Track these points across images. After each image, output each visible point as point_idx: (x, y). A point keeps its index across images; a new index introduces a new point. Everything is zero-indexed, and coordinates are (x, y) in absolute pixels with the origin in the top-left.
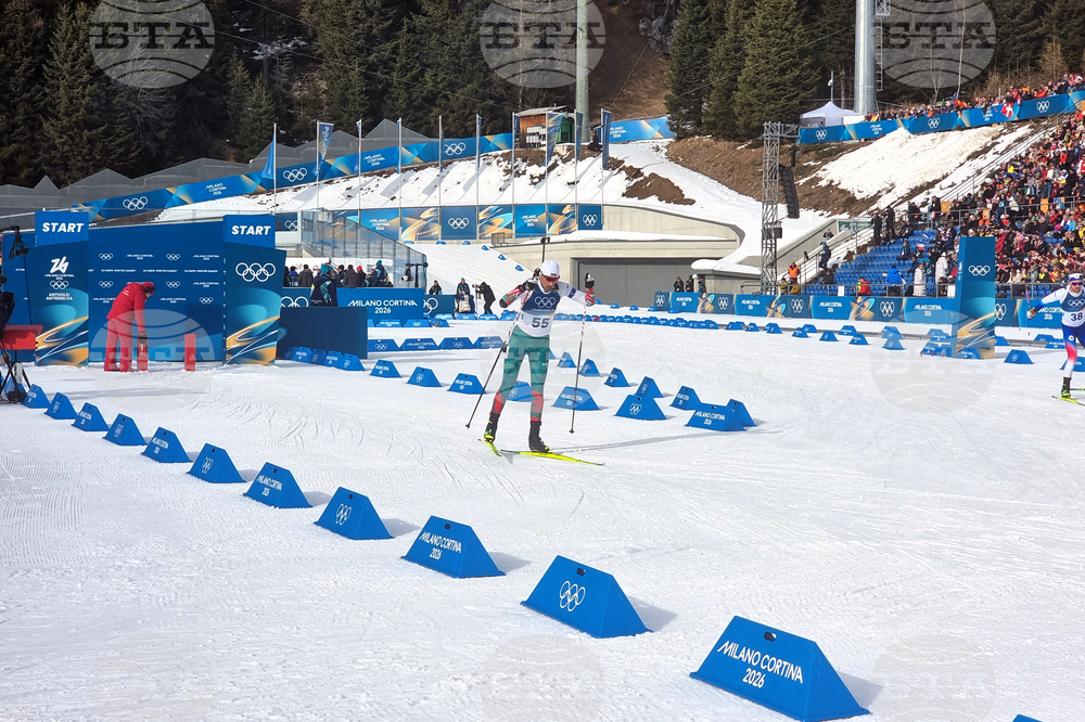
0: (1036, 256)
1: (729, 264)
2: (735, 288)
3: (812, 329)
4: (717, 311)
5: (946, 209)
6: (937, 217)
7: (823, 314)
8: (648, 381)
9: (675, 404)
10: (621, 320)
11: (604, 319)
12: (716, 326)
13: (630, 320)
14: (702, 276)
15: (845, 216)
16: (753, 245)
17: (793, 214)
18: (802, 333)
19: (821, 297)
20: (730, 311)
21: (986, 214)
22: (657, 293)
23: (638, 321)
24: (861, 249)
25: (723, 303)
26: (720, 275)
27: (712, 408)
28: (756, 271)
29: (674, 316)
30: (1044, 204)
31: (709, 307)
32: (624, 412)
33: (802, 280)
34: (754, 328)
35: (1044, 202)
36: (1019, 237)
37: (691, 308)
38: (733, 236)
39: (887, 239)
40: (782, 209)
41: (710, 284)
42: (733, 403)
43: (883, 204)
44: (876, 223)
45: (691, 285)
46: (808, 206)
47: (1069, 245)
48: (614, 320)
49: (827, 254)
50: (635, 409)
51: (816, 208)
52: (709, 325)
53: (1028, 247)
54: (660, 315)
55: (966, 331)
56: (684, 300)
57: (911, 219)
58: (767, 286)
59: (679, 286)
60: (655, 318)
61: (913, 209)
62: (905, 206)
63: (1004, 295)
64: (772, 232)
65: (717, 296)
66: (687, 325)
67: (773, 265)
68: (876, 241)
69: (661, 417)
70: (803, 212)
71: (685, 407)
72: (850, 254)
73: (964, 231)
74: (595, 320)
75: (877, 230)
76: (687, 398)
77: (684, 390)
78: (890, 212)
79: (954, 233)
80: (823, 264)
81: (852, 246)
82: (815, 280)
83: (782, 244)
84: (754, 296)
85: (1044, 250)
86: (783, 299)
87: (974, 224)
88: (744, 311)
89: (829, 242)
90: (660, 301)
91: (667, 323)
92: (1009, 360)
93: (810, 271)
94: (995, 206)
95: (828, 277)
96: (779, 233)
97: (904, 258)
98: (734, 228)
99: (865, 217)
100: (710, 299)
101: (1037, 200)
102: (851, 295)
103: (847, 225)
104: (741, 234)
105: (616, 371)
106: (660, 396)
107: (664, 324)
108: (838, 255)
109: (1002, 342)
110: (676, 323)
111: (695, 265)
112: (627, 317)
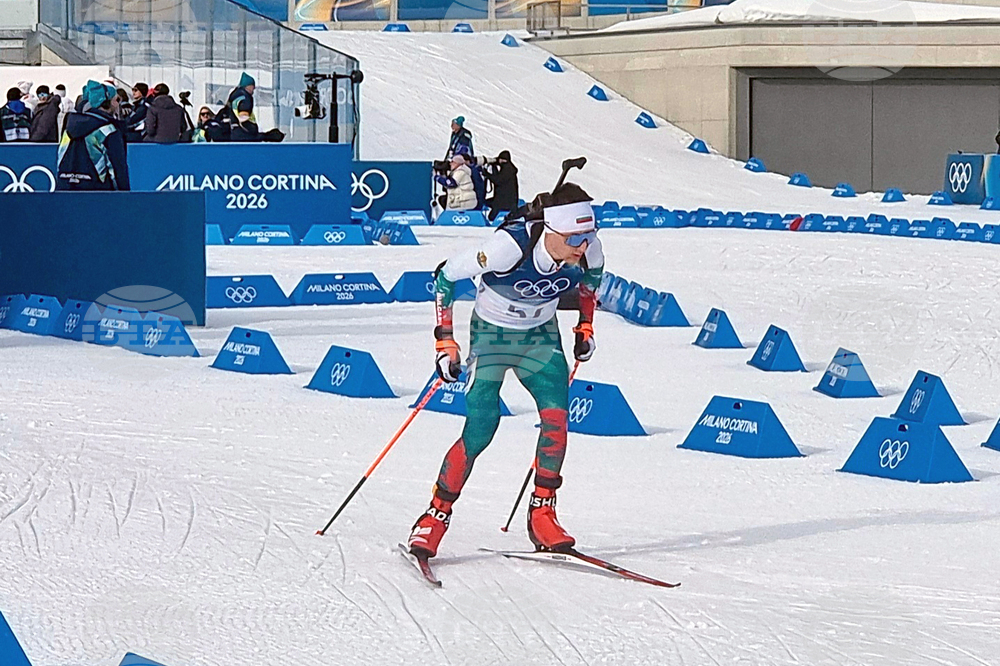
8: (926, 382)
10: (859, 225)
11: (817, 223)
13: (882, 226)
22: (952, 159)
23: (903, 229)
32: (863, 461)
48: (841, 225)
50: (892, 454)
54: (958, 214)
60: (946, 222)
69: (961, 474)
74: (794, 228)
90: (961, 178)
105: (844, 357)
106: (958, 420)
107: (970, 238)
112: (874, 218)
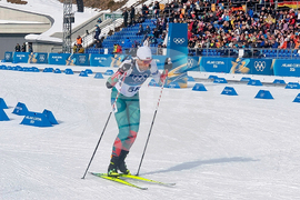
0: (209, 34)
1: (45, 37)
2: (48, 50)
3: (90, 72)
4: (39, 62)
5: (162, 8)
6: (157, 12)
7: (96, 64)
9: (15, 112)
12: (38, 70)
14: (31, 43)
15: (108, 11)
16: (59, 27)
17: (81, 9)
18: (84, 74)
19: (95, 54)
20: (45, 62)
21: (183, 11)
24: (117, 29)
25: (42, 58)
26: (40, 43)
27: (35, 114)
28: (60, 40)
29: (15, 65)
30: (213, 7)
31: (34, 60)
33: (85, 45)
34: (59, 71)
35: (213, 5)
36: (200, 24)
37: (25, 61)
38: (48, 21)
39: (131, 24)
40: (75, 7)
41: (35, 47)
42: (46, 111)
43: (129, 5)
44: (125, 15)
45: (25, 48)
46: (89, 6)
47: (226, 29)
49: (99, 31)
51: (93, 7)
52: (34, 70)
53: (205, 29)
55: (172, 73)
56: (21, 56)
57: (144, 13)
58: (66, 49)
59: (18, 49)
61: (145, 8)
62: (140, 6)
63: (192, 54)
64: (69, 20)
65: (39, 54)
66: (22, 69)
67: (69, 37)
68: (125, 24)
70: (85, 9)
71: (19, 114)
72: (111, 31)
73: (172, 20)
75: (126, 19)
76: (21, 109)
77: (20, 105)
78: (133, 9)
79: (166, 21)
80: (96, 37)
81: (112, 27)
82: (92, 45)
83: (74, 26)
84: (59, 54)
85: (213, 31)
86: (74, 56)
87: (177, 16)
88: (53, 62)
89: (99, 25)
91: (11, 68)
92: (194, 89)
93: (89, 40)
94: (188, 7)
95: (99, 44)
96: (73, 20)
97: (140, 34)
98: (48, 17)
99: (119, 12)
100: (35, 55)
101: (210, 5)
102: (111, 53)
103: (110, 16)
104: (52, 21)
108: (105, 32)
109: (191, 79)
110: (16, 69)
111: (27, 37)
